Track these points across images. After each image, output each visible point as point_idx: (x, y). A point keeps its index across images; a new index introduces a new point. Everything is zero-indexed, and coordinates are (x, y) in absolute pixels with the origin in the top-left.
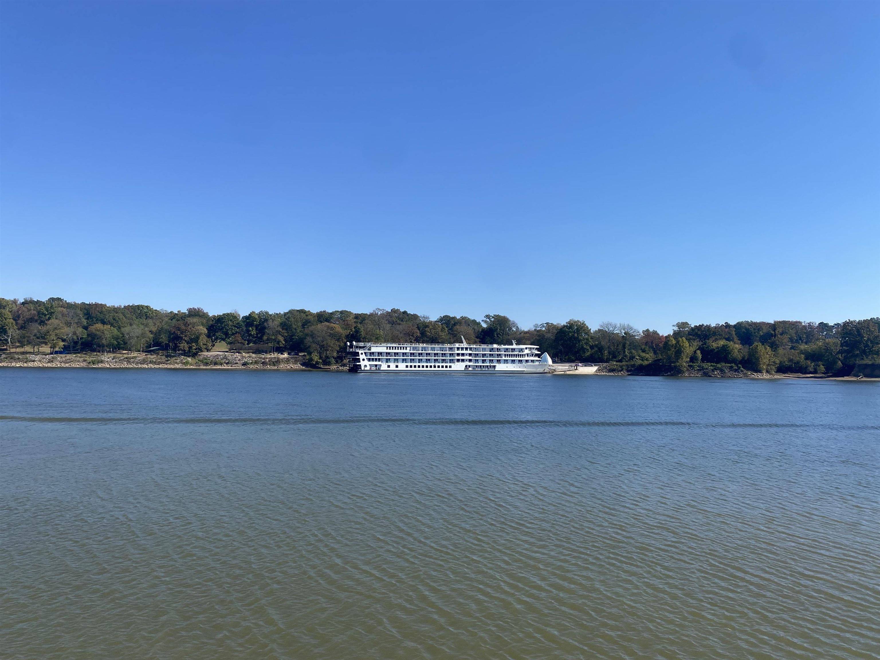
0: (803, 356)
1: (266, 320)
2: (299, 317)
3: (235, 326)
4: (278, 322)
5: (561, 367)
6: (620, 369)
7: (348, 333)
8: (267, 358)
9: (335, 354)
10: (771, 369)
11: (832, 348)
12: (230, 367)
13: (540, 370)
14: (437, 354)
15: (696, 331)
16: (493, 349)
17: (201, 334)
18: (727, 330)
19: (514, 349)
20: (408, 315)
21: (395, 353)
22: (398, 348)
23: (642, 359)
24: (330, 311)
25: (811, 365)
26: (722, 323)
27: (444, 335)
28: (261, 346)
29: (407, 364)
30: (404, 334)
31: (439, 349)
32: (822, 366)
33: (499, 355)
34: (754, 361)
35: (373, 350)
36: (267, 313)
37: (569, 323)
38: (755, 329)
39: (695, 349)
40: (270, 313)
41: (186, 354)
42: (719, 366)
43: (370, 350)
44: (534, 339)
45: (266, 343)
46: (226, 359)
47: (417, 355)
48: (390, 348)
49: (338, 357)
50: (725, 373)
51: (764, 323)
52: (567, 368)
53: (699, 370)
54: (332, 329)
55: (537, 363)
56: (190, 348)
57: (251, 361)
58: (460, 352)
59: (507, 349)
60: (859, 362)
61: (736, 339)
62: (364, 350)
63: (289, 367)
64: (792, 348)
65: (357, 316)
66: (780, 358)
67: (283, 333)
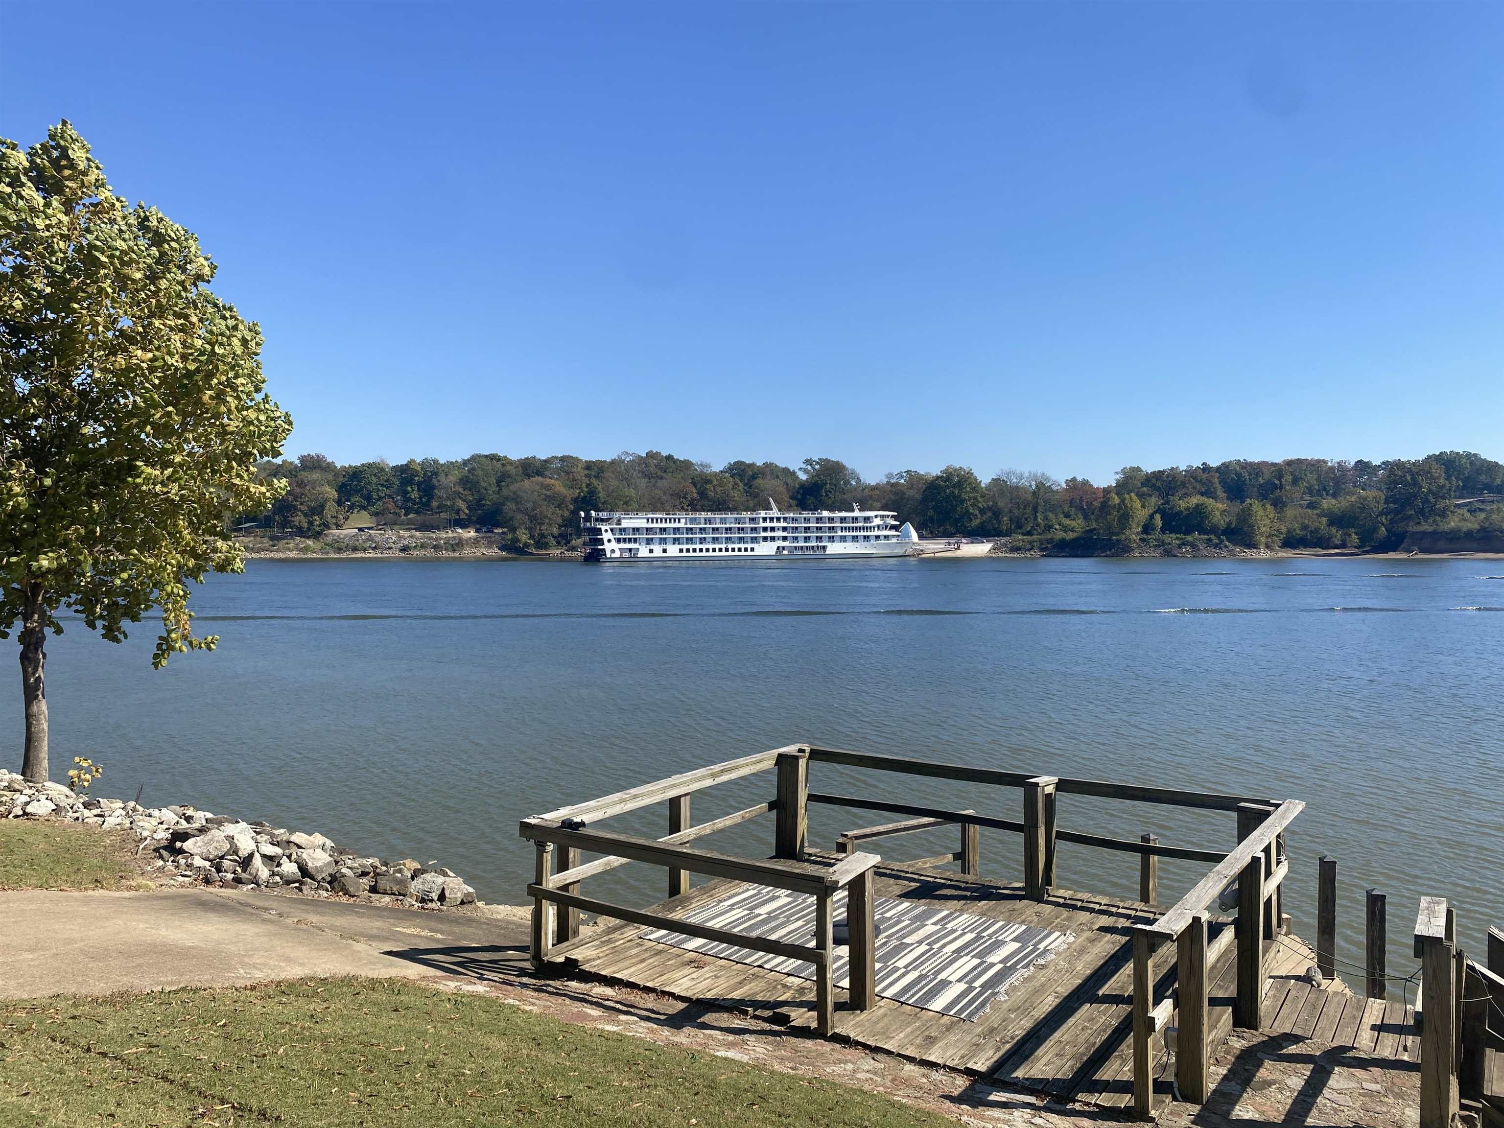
0: (1324, 520)
1: (435, 474)
2: (490, 468)
3: (383, 486)
4: (453, 478)
5: (932, 546)
6: (1029, 546)
7: (577, 495)
8: (441, 539)
9: (555, 531)
10: (1273, 542)
11: (1372, 506)
12: (379, 555)
13: (899, 551)
14: (730, 529)
15: (1154, 481)
16: (821, 518)
17: (327, 500)
18: (1205, 476)
19: (856, 519)
20: (675, 461)
21: (661, 529)
22: (666, 520)
23: (1065, 529)
24: (544, 458)
25: (1337, 535)
26: (1197, 463)
27: (737, 495)
28: (428, 518)
29: (681, 547)
30: (671, 495)
31: (733, 521)
32: (1354, 536)
33: (831, 529)
34: (1245, 529)
35: (625, 524)
36: (435, 461)
37: (946, 471)
38: (1250, 474)
39: (1151, 511)
40: (442, 462)
41: (301, 533)
42: (1189, 538)
43: (620, 524)
44: (887, 498)
45: (436, 513)
46: (372, 540)
47: (698, 531)
48: (652, 520)
49: (561, 535)
50: (1199, 550)
51: (1265, 464)
52: (943, 546)
53: (1156, 546)
54: (548, 487)
55: (894, 540)
56: (311, 523)
57: (414, 545)
58: (768, 524)
59: (845, 518)
60: (1413, 528)
61: (1221, 493)
62: (610, 524)
63: (478, 554)
64: (1311, 506)
65: (589, 465)
66: (1287, 524)
67: (466, 496)
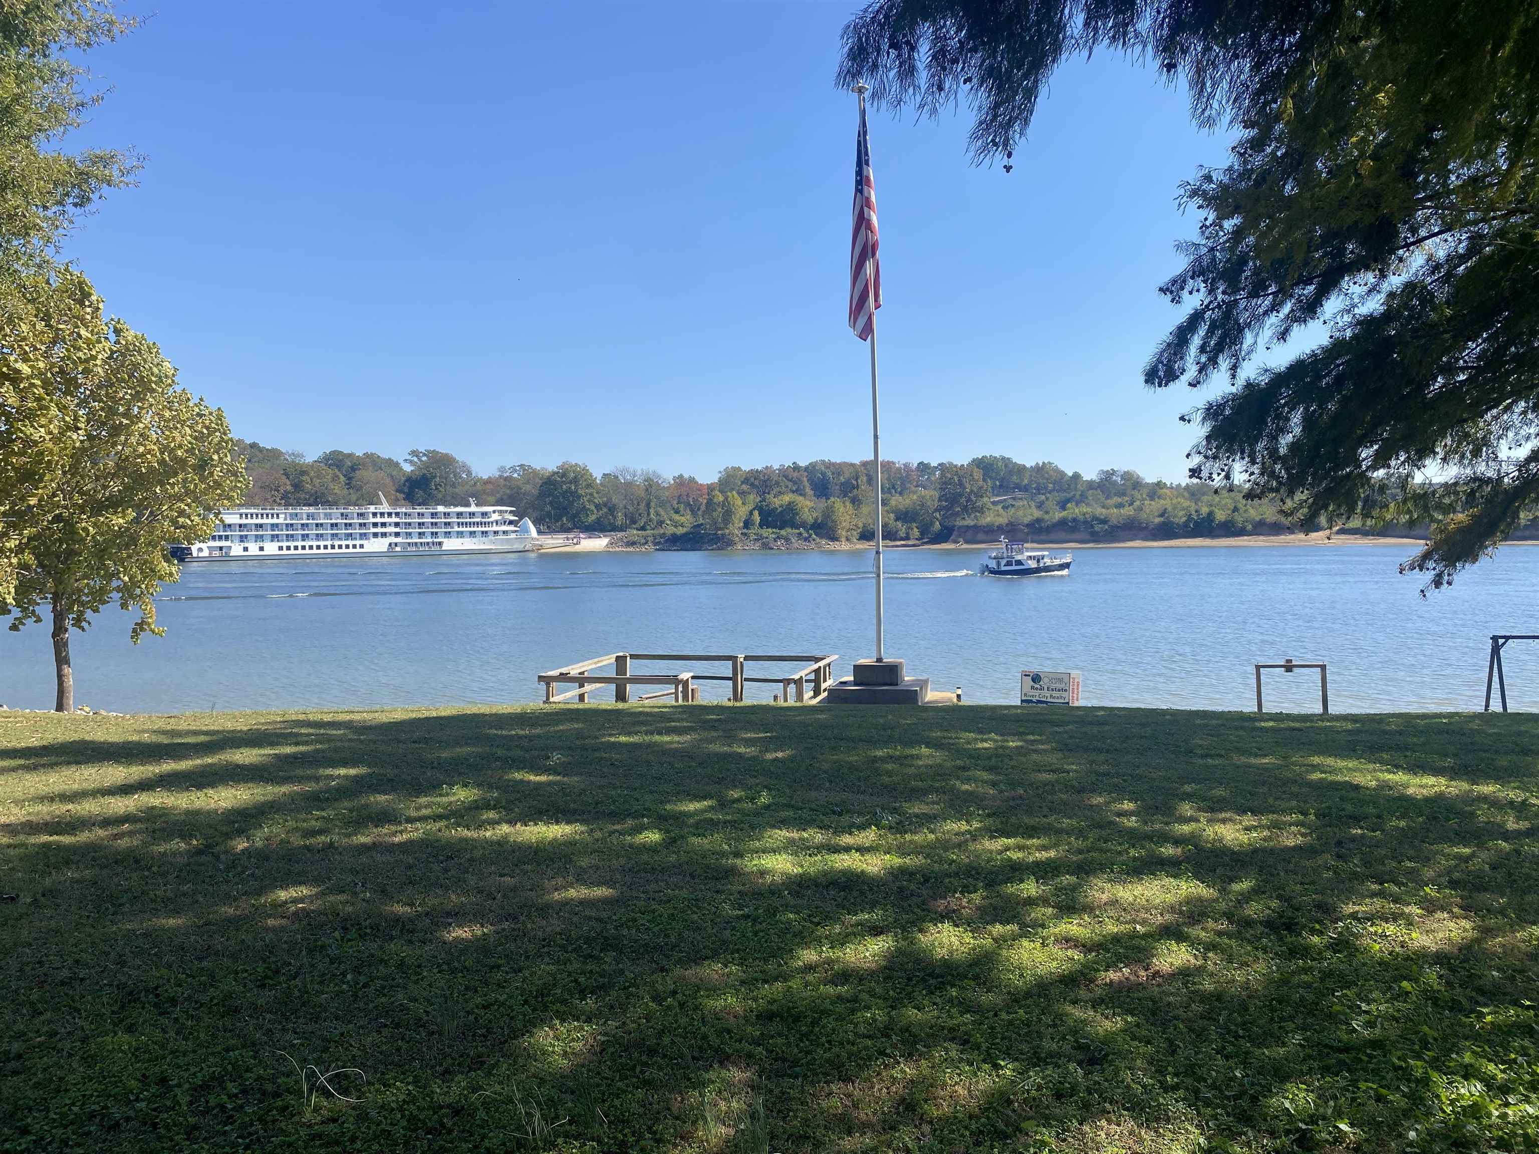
0: (892, 516)
5: (551, 541)
6: (643, 541)
10: (852, 535)
11: (929, 503)
13: (517, 546)
14: (337, 524)
15: (752, 479)
16: (436, 513)
18: (795, 474)
19: (473, 514)
20: (261, 450)
21: (256, 525)
22: (262, 515)
23: (676, 525)
25: (902, 529)
26: (788, 463)
27: (337, 489)
29: (280, 544)
30: (261, 487)
31: (339, 516)
32: (915, 530)
33: (447, 524)
34: (830, 524)
37: (561, 467)
38: (833, 474)
39: (750, 508)
42: (783, 532)
44: (502, 493)
47: (299, 527)
48: (246, 516)
50: (791, 543)
51: (845, 464)
52: (562, 541)
53: (755, 539)
55: (513, 536)
58: (378, 520)
59: (461, 513)
60: (959, 523)
61: (809, 491)
66: (862, 519)
